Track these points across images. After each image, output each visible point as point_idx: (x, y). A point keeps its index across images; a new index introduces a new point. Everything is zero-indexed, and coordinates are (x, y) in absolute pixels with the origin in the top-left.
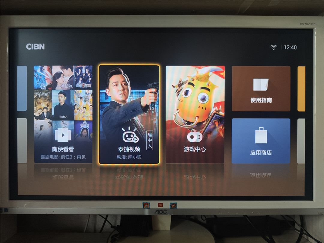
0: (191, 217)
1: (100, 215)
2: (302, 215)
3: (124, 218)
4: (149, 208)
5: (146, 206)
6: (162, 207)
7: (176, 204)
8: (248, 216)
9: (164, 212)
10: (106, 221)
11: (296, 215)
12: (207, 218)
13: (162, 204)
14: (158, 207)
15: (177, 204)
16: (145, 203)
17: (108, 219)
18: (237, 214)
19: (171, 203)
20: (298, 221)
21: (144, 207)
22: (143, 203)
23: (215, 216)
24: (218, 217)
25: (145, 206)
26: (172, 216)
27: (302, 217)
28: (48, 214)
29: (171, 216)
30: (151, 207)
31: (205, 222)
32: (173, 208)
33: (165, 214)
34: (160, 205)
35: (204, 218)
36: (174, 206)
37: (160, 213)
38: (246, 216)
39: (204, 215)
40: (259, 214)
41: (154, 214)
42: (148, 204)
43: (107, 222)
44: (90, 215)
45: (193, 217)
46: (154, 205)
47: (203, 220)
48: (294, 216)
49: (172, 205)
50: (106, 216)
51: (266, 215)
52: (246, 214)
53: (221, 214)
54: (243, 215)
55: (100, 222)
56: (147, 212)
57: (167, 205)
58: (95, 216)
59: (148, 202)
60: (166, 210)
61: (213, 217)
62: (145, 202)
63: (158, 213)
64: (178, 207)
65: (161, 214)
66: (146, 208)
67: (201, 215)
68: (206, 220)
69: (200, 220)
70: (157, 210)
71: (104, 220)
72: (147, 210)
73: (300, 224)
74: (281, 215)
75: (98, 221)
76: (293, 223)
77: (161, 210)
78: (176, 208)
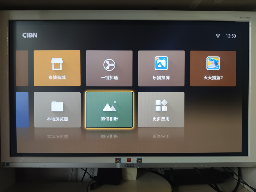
0: (153, 170)
1: (81, 168)
2: (239, 167)
3: (100, 170)
4: (120, 162)
5: (118, 161)
6: (131, 161)
7: (141, 159)
8: (198, 168)
9: (132, 165)
10: (86, 173)
11: (235, 167)
12: (165, 170)
13: (130, 159)
15: (142, 159)
16: (117, 159)
17: (87, 171)
18: (189, 167)
19: (137, 159)
20: (236, 172)
21: (117, 162)
22: (116, 159)
23: (171, 168)
24: (173, 169)
26: (138, 169)
27: (239, 169)
28: (41, 167)
30: (122, 161)
31: (164, 173)
32: (139, 162)
33: (133, 167)
34: (129, 160)
35: (163, 171)
36: (139, 161)
37: (129, 166)
38: (196, 168)
39: (162, 168)
40: (206, 167)
41: (124, 167)
42: (120, 159)
44: (73, 168)
45: (154, 170)
46: (124, 160)
48: (233, 168)
49: (138, 160)
50: (86, 168)
51: (211, 168)
52: (196, 167)
53: (177, 167)
54: (194, 168)
55: (81, 174)
56: (118, 166)
57: (134, 160)
58: (77, 169)
59: (119, 157)
60: (133, 164)
61: (170, 169)
62: (117, 157)
63: (127, 167)
64: (143, 162)
66: (118, 162)
67: (161, 168)
68: (164, 172)
69: (160, 172)
70: (127, 164)
71: (84, 171)
72: (118, 164)
73: (238, 175)
74: (223, 168)
75: (79, 173)
76: (232, 174)
77: (130, 164)
78: (141, 162)
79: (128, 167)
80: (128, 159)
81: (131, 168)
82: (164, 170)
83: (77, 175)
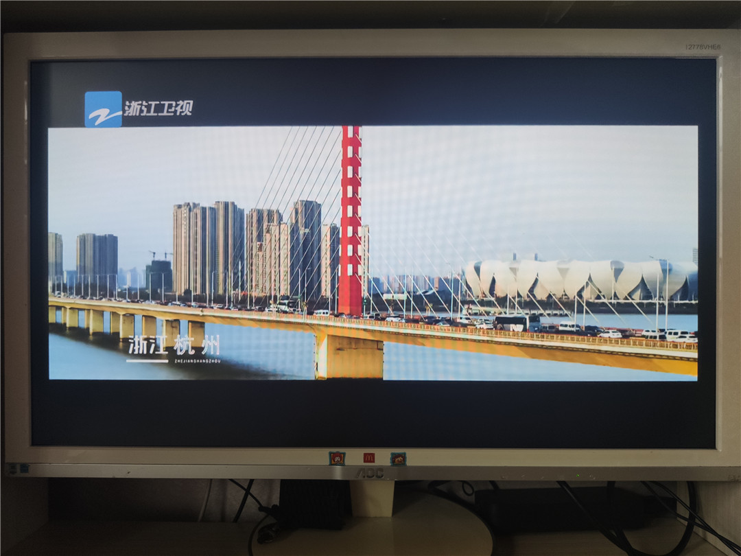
0: (440, 487)
1: (231, 480)
2: (692, 482)
3: (289, 487)
4: (343, 465)
5: (336, 459)
6: (374, 462)
7: (403, 456)
8: (571, 486)
9: (378, 474)
10: (249, 496)
11: (679, 481)
13: (373, 455)
14: (365, 462)
15: (407, 456)
16: (334, 453)
17: (253, 490)
18: (542, 478)
19: (392, 454)
20: (684, 496)
21: (333, 463)
22: (330, 453)
23: (492, 482)
24: (501, 487)
25: (334, 461)
26: (396, 483)
27: (693, 487)
28: (118, 477)
29: (393, 483)
30: (348, 462)
31: (472, 499)
32: (397, 465)
33: (379, 477)
34: (369, 458)
35: (469, 491)
36: (398, 461)
37: (368, 476)
38: (564, 482)
39: (467, 482)
40: (591, 480)
41: (355, 479)
42: (342, 456)
43: (249, 498)
44: (211, 479)
46: (354, 457)
47: (468, 495)
48: (673, 483)
49: (394, 456)
50: (248, 482)
51: (609, 482)
53: (507, 478)
54: (558, 482)
55: (234, 497)
56: (338, 474)
57: (383, 457)
58: (223, 482)
59: (341, 450)
60: (381, 469)
61: (491, 487)
62: (335, 450)
63: (364, 477)
64: (409, 463)
65: (370, 477)
66: (336, 465)
67: (462, 481)
68: (474, 496)
69: (461, 494)
70: (362, 469)
71: (245, 492)
72: (338, 469)
73: (688, 504)
74: (643, 482)
75: (229, 496)
76: (673, 502)
77: (371, 469)
78: (405, 464)
79: (366, 478)
80: (365, 455)
81: (374, 480)
82: (473, 490)
83: (223, 502)
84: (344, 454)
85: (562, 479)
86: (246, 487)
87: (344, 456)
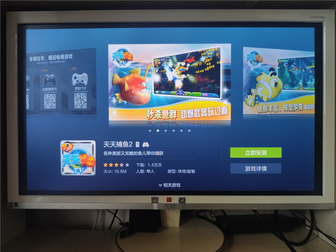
0: (200, 214)
1: (107, 210)
2: (312, 210)
3: (134, 213)
4: (157, 203)
5: (155, 200)
6: (171, 201)
7: (184, 199)
8: (260, 213)
9: (173, 206)
10: (116, 217)
11: (306, 210)
12: (216, 215)
13: (171, 198)
14: (167, 201)
15: (186, 199)
16: (154, 198)
17: (117, 215)
18: (246, 209)
19: (179, 198)
20: (309, 217)
21: (153, 202)
22: (152, 198)
24: (228, 214)
27: (312, 212)
28: (57, 209)
29: (180, 211)
30: (160, 201)
31: (214, 219)
32: (181, 203)
33: (174, 208)
34: (169, 200)
35: (213, 216)
36: (182, 201)
37: (169, 207)
38: (255, 211)
39: (213, 212)
40: (268, 209)
41: (163, 209)
42: (157, 199)
44: (99, 210)
46: (163, 199)
48: (304, 211)
49: (180, 199)
50: (116, 210)
51: (275, 210)
53: (230, 208)
54: (252, 210)
55: (109, 218)
56: (155, 207)
57: (175, 199)
58: (104, 211)
59: (157, 196)
60: (174, 205)
61: (223, 214)
62: (154, 196)
64: (187, 202)
66: (155, 203)
68: (215, 217)
69: (210, 217)
70: (166, 205)
71: (114, 215)
72: (155, 205)
73: (310, 220)
74: (290, 210)
75: (106, 219)
76: (304, 220)
77: (170, 205)
78: (185, 202)
79: (168, 209)
80: (167, 198)
81: (171, 209)
83: (104, 221)
84: (158, 198)
85: (255, 209)
86: (114, 213)
87: (158, 199)
